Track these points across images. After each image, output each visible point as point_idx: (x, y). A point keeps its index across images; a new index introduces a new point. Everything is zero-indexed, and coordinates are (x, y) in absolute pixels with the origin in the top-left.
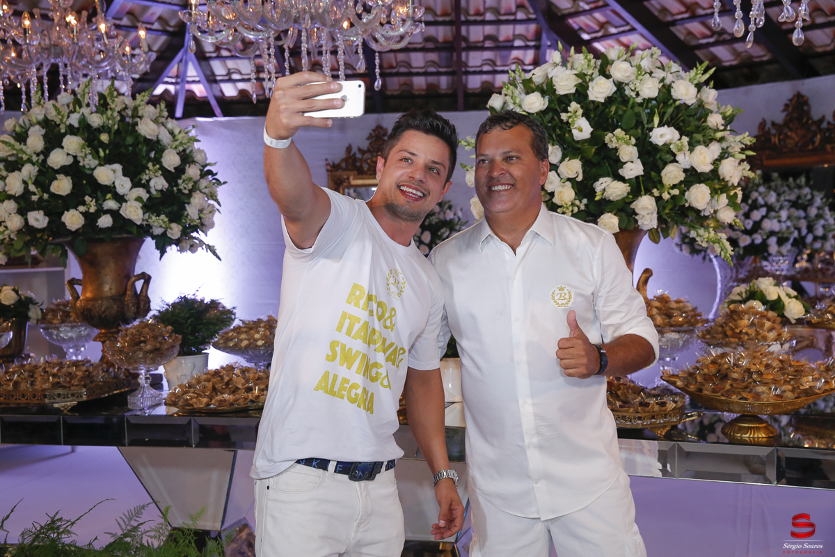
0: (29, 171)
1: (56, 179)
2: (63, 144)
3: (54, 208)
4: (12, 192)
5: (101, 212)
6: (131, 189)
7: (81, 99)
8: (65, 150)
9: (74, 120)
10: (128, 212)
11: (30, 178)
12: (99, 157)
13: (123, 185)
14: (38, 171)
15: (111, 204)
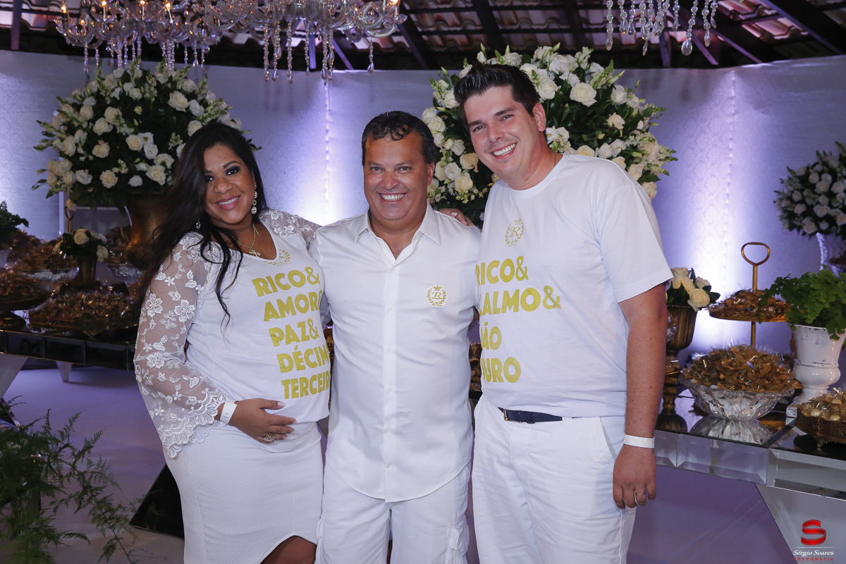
0: (80, 135)
1: (97, 144)
2: (105, 115)
3: (96, 167)
4: (67, 153)
5: (133, 172)
6: (158, 154)
7: (131, 74)
8: (106, 120)
9: (116, 94)
10: (152, 174)
11: (80, 142)
12: (134, 126)
13: (151, 150)
14: (87, 136)
15: (142, 166)
